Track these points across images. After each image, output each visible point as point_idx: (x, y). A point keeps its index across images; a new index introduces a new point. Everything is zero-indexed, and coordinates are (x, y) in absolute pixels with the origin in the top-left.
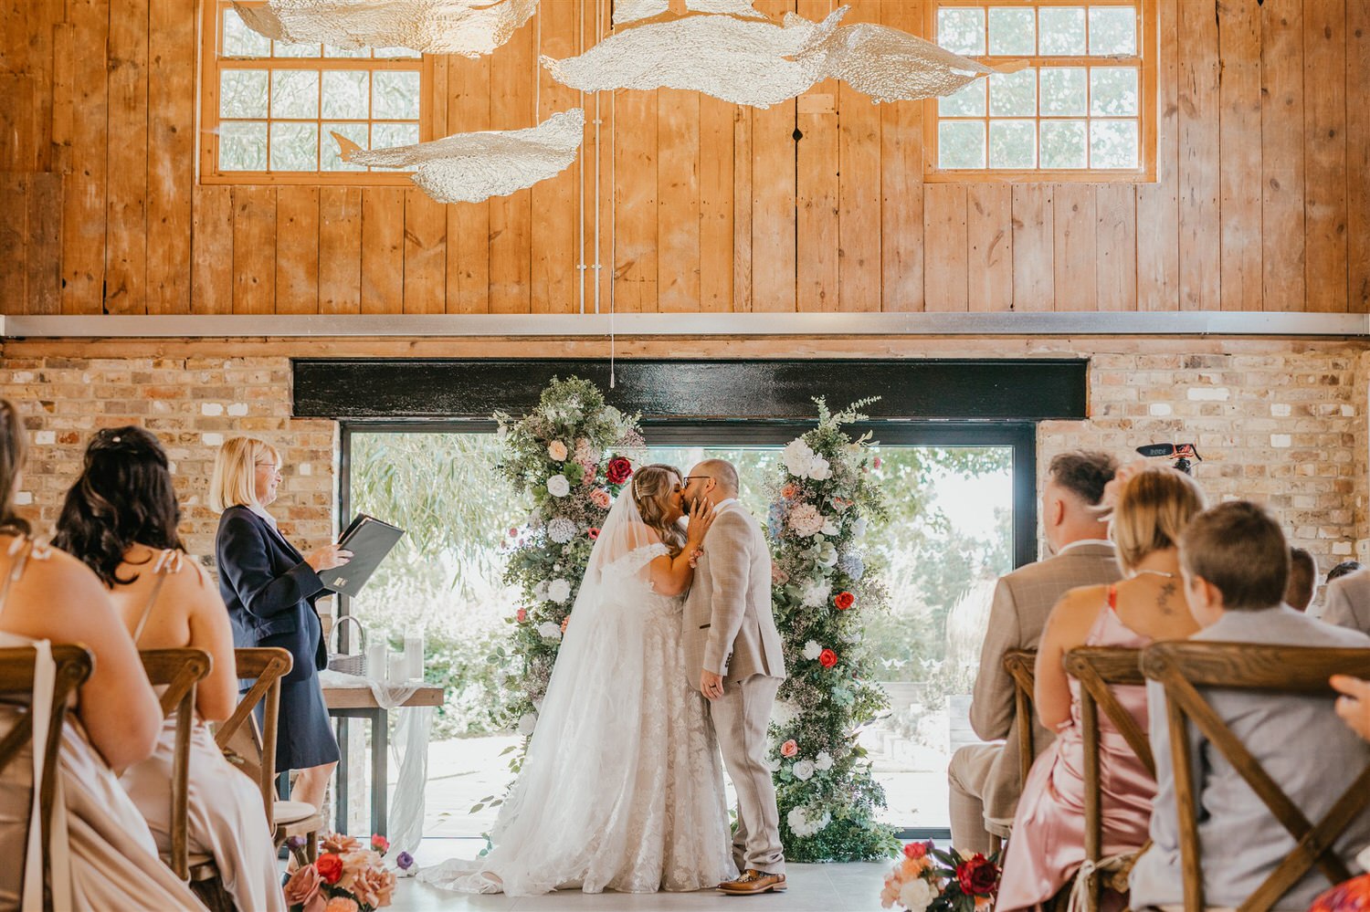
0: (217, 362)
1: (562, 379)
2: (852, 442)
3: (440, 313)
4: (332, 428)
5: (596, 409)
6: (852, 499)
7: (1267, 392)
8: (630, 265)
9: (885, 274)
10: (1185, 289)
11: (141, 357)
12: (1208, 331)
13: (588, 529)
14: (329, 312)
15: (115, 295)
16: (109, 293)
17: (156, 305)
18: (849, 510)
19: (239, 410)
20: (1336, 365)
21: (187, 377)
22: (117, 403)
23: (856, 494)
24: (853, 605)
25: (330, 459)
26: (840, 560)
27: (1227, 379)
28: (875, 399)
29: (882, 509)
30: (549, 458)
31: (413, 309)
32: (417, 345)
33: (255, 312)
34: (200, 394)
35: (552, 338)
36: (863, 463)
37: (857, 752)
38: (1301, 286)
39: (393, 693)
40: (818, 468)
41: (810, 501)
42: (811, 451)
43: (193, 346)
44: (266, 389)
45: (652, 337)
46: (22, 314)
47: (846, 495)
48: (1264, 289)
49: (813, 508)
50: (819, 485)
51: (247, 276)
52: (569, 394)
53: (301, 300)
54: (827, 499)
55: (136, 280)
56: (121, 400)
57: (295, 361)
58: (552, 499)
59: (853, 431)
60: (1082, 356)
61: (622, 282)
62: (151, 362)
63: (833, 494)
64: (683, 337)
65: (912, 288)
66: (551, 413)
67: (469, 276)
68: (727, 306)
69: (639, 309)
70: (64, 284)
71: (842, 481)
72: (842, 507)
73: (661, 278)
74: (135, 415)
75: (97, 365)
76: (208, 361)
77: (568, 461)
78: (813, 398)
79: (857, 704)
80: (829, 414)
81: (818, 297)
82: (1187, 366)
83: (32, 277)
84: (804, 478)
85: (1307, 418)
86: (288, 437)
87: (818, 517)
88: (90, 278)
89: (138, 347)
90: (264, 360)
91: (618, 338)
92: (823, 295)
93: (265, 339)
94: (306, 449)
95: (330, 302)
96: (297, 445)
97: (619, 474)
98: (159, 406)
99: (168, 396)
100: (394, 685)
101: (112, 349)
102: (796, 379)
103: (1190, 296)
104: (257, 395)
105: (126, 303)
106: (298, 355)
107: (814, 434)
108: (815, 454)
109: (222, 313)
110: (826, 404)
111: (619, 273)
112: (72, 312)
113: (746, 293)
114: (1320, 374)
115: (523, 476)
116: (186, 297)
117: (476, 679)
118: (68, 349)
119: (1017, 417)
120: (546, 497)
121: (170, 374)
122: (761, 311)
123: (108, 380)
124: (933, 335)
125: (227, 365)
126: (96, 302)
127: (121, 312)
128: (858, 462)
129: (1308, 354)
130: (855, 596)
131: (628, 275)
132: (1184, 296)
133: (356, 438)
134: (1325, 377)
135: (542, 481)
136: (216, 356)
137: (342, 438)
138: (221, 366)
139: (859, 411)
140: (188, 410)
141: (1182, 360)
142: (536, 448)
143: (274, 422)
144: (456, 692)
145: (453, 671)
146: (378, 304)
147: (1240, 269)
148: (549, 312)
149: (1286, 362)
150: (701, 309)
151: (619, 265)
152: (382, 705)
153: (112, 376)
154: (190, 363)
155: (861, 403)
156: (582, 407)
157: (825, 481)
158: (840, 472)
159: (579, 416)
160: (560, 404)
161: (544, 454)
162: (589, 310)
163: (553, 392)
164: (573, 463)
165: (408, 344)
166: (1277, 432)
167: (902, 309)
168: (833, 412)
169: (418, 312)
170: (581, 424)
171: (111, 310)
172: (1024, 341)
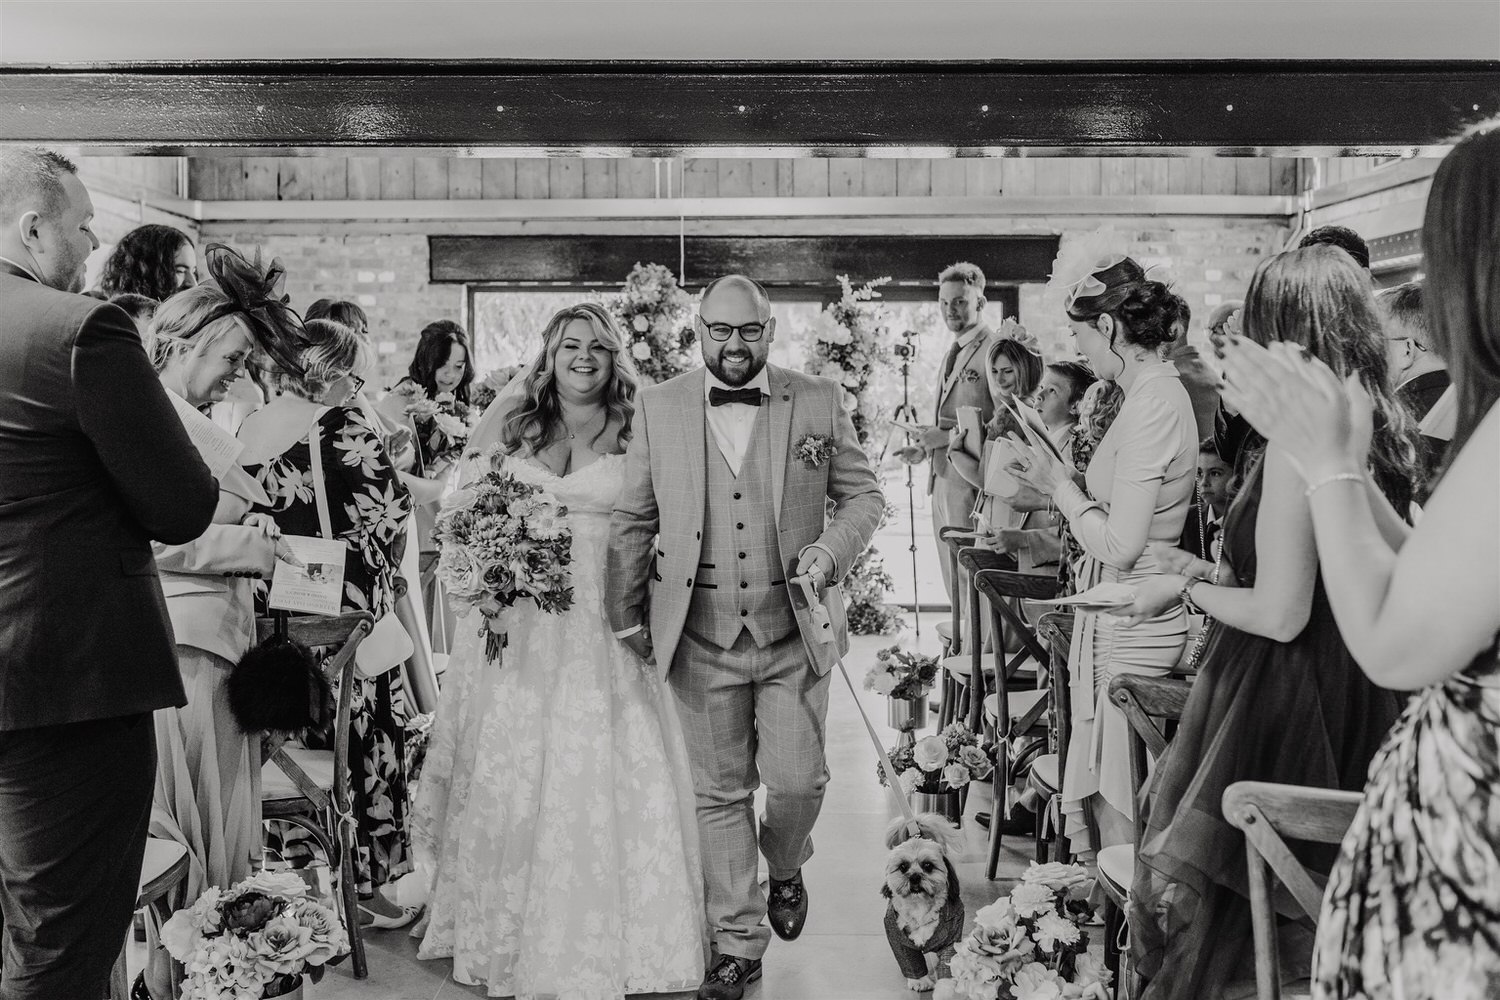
0: (370, 239)
1: (644, 265)
3: (545, 198)
4: (460, 291)
5: (670, 291)
6: (867, 359)
7: (1203, 261)
9: (900, 170)
10: (1140, 177)
11: (309, 235)
12: (1157, 212)
14: (458, 198)
15: (287, 184)
16: (283, 183)
17: (319, 193)
19: (387, 277)
20: (1258, 239)
21: (346, 251)
23: (871, 355)
24: (868, 439)
25: (459, 312)
26: (859, 406)
27: (1172, 250)
28: (885, 280)
30: (634, 329)
31: (523, 195)
32: (527, 224)
33: (398, 198)
34: (357, 264)
35: (635, 219)
36: (877, 330)
37: (871, 551)
38: (1232, 174)
40: (842, 335)
41: (835, 360)
42: (837, 321)
43: (350, 226)
44: (408, 260)
45: (714, 217)
46: (214, 200)
47: (862, 356)
48: (1203, 176)
49: (838, 365)
50: (842, 348)
51: (391, 171)
52: (649, 278)
53: (436, 188)
54: (848, 360)
55: (302, 175)
56: (294, 269)
57: (430, 238)
60: (1056, 232)
61: (689, 173)
62: (318, 239)
63: (853, 355)
64: (738, 218)
65: (921, 178)
66: (635, 294)
67: (567, 168)
68: (773, 192)
69: (703, 194)
70: (247, 175)
71: (860, 347)
72: (859, 367)
73: (721, 171)
74: (306, 281)
75: (275, 241)
76: (362, 238)
77: (649, 331)
78: (838, 276)
80: (850, 290)
81: (846, 185)
82: (1139, 240)
83: (222, 171)
84: (830, 343)
85: (1235, 281)
86: (427, 298)
87: (842, 372)
88: (267, 170)
89: (307, 227)
90: (407, 237)
91: (687, 219)
92: (849, 183)
93: (407, 221)
94: (441, 306)
95: (457, 189)
96: (433, 305)
97: (689, 342)
98: (324, 274)
99: (331, 266)
101: (286, 228)
103: (1144, 183)
104: (402, 265)
105: (296, 190)
106: (433, 232)
107: (839, 307)
108: (839, 324)
109: (371, 199)
110: (848, 282)
111: (687, 166)
112: (253, 199)
113: (788, 181)
114: (1246, 247)
116: (344, 186)
118: (251, 228)
119: (1005, 281)
121: (332, 248)
122: (800, 196)
124: (937, 216)
125: (378, 241)
126: (274, 191)
127: (292, 198)
129: (1237, 230)
130: (871, 432)
131: (694, 167)
132: (1139, 183)
133: (478, 296)
134: (1249, 249)
136: (369, 234)
137: (469, 297)
138: (373, 242)
139: (874, 289)
140: (348, 277)
141: (1135, 235)
142: (624, 320)
143: (416, 287)
146: (496, 192)
147: (1183, 161)
148: (632, 196)
149: (1219, 237)
150: (753, 194)
151: (686, 160)
153: (287, 251)
154: (348, 239)
155: (875, 283)
156: (659, 288)
157: (846, 345)
158: (858, 338)
159: (658, 296)
160: (643, 288)
161: (630, 326)
162: (663, 195)
163: (637, 276)
164: (653, 333)
165: (520, 223)
166: (1210, 293)
167: (913, 194)
168: (855, 288)
169: (527, 198)
170: (658, 303)
171: (284, 197)
172: (1009, 220)
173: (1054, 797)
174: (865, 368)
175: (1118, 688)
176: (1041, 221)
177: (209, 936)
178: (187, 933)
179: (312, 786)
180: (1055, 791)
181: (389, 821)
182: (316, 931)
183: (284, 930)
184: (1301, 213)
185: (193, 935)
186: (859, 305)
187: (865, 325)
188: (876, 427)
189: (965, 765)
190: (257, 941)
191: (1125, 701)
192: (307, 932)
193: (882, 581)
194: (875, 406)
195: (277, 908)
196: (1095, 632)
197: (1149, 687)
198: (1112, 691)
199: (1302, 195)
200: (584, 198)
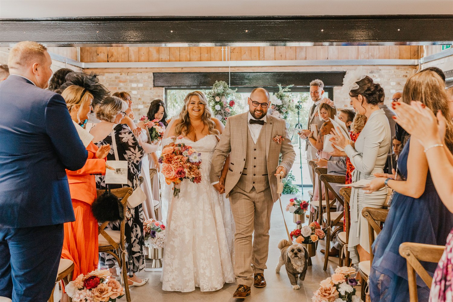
0: (136, 74)
1: (218, 81)
3: (188, 61)
4: (163, 90)
5: (227, 89)
6: (287, 110)
7: (390, 79)
8: (234, 49)
9: (297, 50)
10: (370, 54)
11: (117, 73)
12: (376, 64)
13: (225, 118)
14: (162, 61)
15: (110, 57)
16: (109, 57)
17: (120, 60)
19: (141, 85)
20: (407, 72)
21: (128, 77)
22: (112, 84)
23: (288, 108)
25: (163, 97)
27: (380, 76)
28: (292, 85)
32: (183, 69)
33: (144, 61)
34: (131, 81)
35: (216, 67)
36: (290, 101)
38: (399, 52)
40: (279, 102)
41: (277, 110)
43: (129, 70)
44: (147, 80)
45: (240, 67)
46: (88, 62)
47: (285, 109)
48: (389, 53)
49: (278, 112)
50: (279, 106)
51: (142, 53)
52: (220, 85)
53: (155, 58)
54: (281, 110)
55: (115, 54)
56: (112, 83)
57: (154, 73)
58: (216, 110)
60: (345, 71)
61: (232, 53)
62: (120, 74)
64: (247, 67)
65: (303, 54)
66: (216, 90)
67: (195, 52)
68: (258, 59)
69: (237, 60)
70: (98, 54)
71: (284, 106)
72: (284, 112)
73: (242, 52)
74: (116, 87)
75: (106, 74)
76: (133, 73)
77: (220, 101)
78: (278, 84)
82: (370, 73)
83: (91, 53)
84: (275, 105)
85: (400, 85)
86: (153, 92)
87: (279, 114)
88: (104, 53)
89: (116, 70)
90: (147, 73)
91: (231, 67)
92: (281, 56)
93: (147, 68)
94: (157, 95)
95: (162, 59)
96: (155, 94)
97: (232, 105)
98: (121, 85)
99: (124, 82)
101: (110, 71)
103: (371, 55)
104: (145, 81)
105: (113, 59)
106: (154, 72)
107: (278, 94)
108: (278, 99)
109: (136, 62)
110: (281, 86)
111: (231, 51)
112: (100, 62)
113: (262, 56)
116: (127, 58)
118: (99, 71)
119: (329, 86)
120: (215, 110)
121: (124, 77)
122: (266, 60)
123: (109, 78)
124: (308, 66)
125: (138, 74)
126: (106, 59)
127: (112, 62)
129: (400, 70)
131: (234, 51)
132: (370, 55)
133: (168, 91)
134: (404, 76)
135: (214, 106)
136: (135, 72)
137: (165, 91)
138: (136, 75)
139: (289, 88)
140: (129, 85)
141: (369, 71)
142: (212, 98)
143: (149, 88)
146: (174, 59)
147: (384, 49)
148: (215, 60)
149: (395, 72)
150: (252, 60)
151: (232, 49)
153: (110, 77)
154: (129, 74)
155: (289, 86)
156: (223, 88)
158: (284, 103)
159: (223, 91)
160: (218, 88)
161: (214, 100)
162: (225, 60)
163: (216, 85)
164: (221, 101)
165: (181, 69)
166: (392, 89)
167: (301, 59)
168: (283, 88)
169: (183, 61)
170: (223, 93)
171: (109, 61)
172: (330, 67)
173: (345, 245)
174: (286, 112)
175: (365, 212)
176: (340, 67)
177: (80, 289)
178: (73, 288)
179: (114, 242)
180: (345, 243)
181: (139, 252)
182: (113, 288)
183: (103, 288)
184: (420, 64)
185: (75, 289)
186: (284, 93)
187: (286, 99)
188: (290, 130)
189: (317, 235)
190: (94, 291)
191: (367, 216)
192: (110, 288)
193: (292, 177)
194: (289, 124)
195: (101, 281)
196: (358, 194)
197: (375, 211)
198: (363, 213)
199: (420, 59)
200: (200, 61)
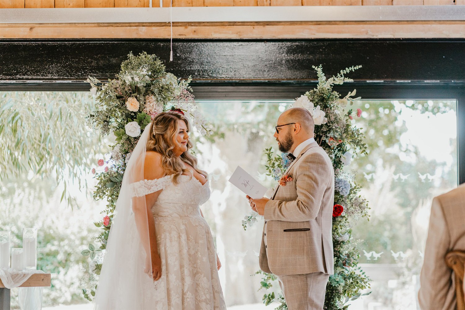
1: (136, 54)
2: (341, 98)
3: (51, 7)
5: (160, 75)
6: (342, 138)
18: (340, 146)
23: (345, 135)
24: (343, 214)
28: (357, 67)
29: (363, 145)
30: (126, 110)
31: (32, 4)
32: (34, 30)
35: (130, 24)
36: (349, 113)
39: (15, 277)
40: (317, 117)
42: (312, 104)
45: (199, 24)
47: (337, 135)
50: (319, 128)
52: (140, 65)
54: (324, 138)
58: (129, 139)
59: (342, 90)
63: (328, 135)
64: (222, 24)
66: (128, 79)
68: (253, 2)
69: (191, 4)
71: (334, 126)
72: (335, 144)
77: (140, 111)
78: (313, 67)
79: (346, 285)
80: (325, 78)
91: (175, 24)
100: (15, 271)
102: (302, 53)
107: (315, 92)
108: (315, 106)
110: (323, 71)
115: (108, 122)
117: (77, 262)
119: (459, 79)
120: (124, 137)
122: (277, 5)
128: (346, 113)
130: (344, 207)
135: (121, 126)
139: (346, 76)
142: (117, 103)
144: (62, 271)
145: (61, 257)
148: (128, 5)
150: (235, 4)
152: (7, 286)
155: (348, 70)
156: (150, 73)
157: (322, 125)
158: (333, 120)
159: (148, 80)
160: (135, 73)
162: (156, 4)
164: (144, 111)
165: (28, 29)
168: (328, 77)
170: (149, 85)
188: (349, 205)
200: (85, 6)
